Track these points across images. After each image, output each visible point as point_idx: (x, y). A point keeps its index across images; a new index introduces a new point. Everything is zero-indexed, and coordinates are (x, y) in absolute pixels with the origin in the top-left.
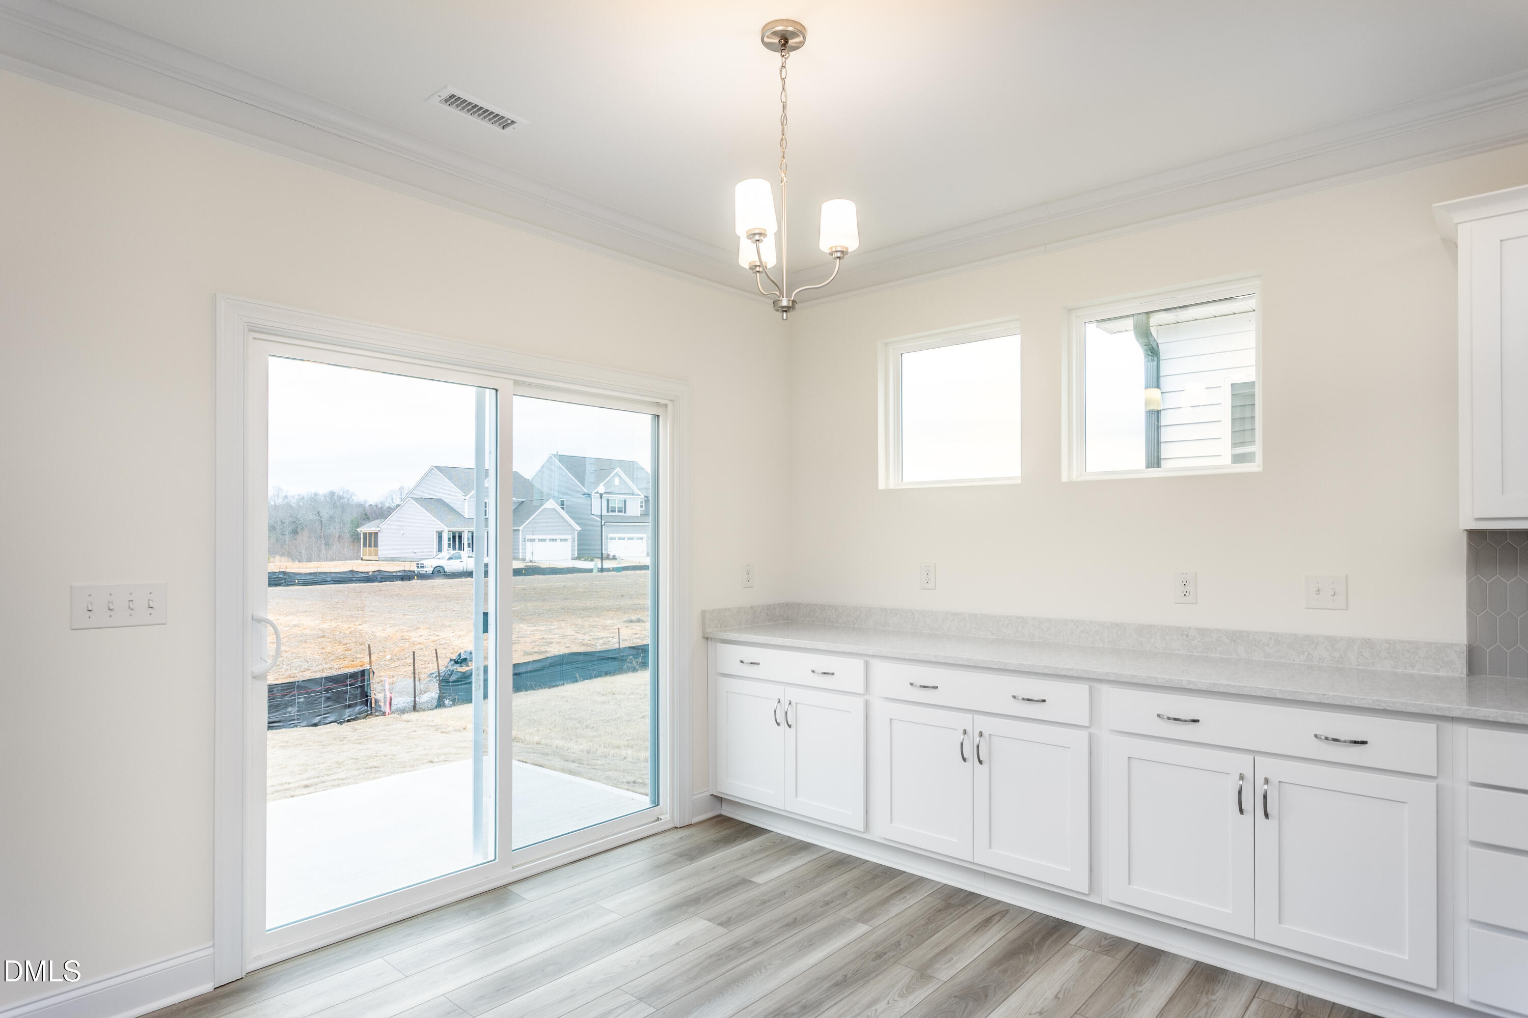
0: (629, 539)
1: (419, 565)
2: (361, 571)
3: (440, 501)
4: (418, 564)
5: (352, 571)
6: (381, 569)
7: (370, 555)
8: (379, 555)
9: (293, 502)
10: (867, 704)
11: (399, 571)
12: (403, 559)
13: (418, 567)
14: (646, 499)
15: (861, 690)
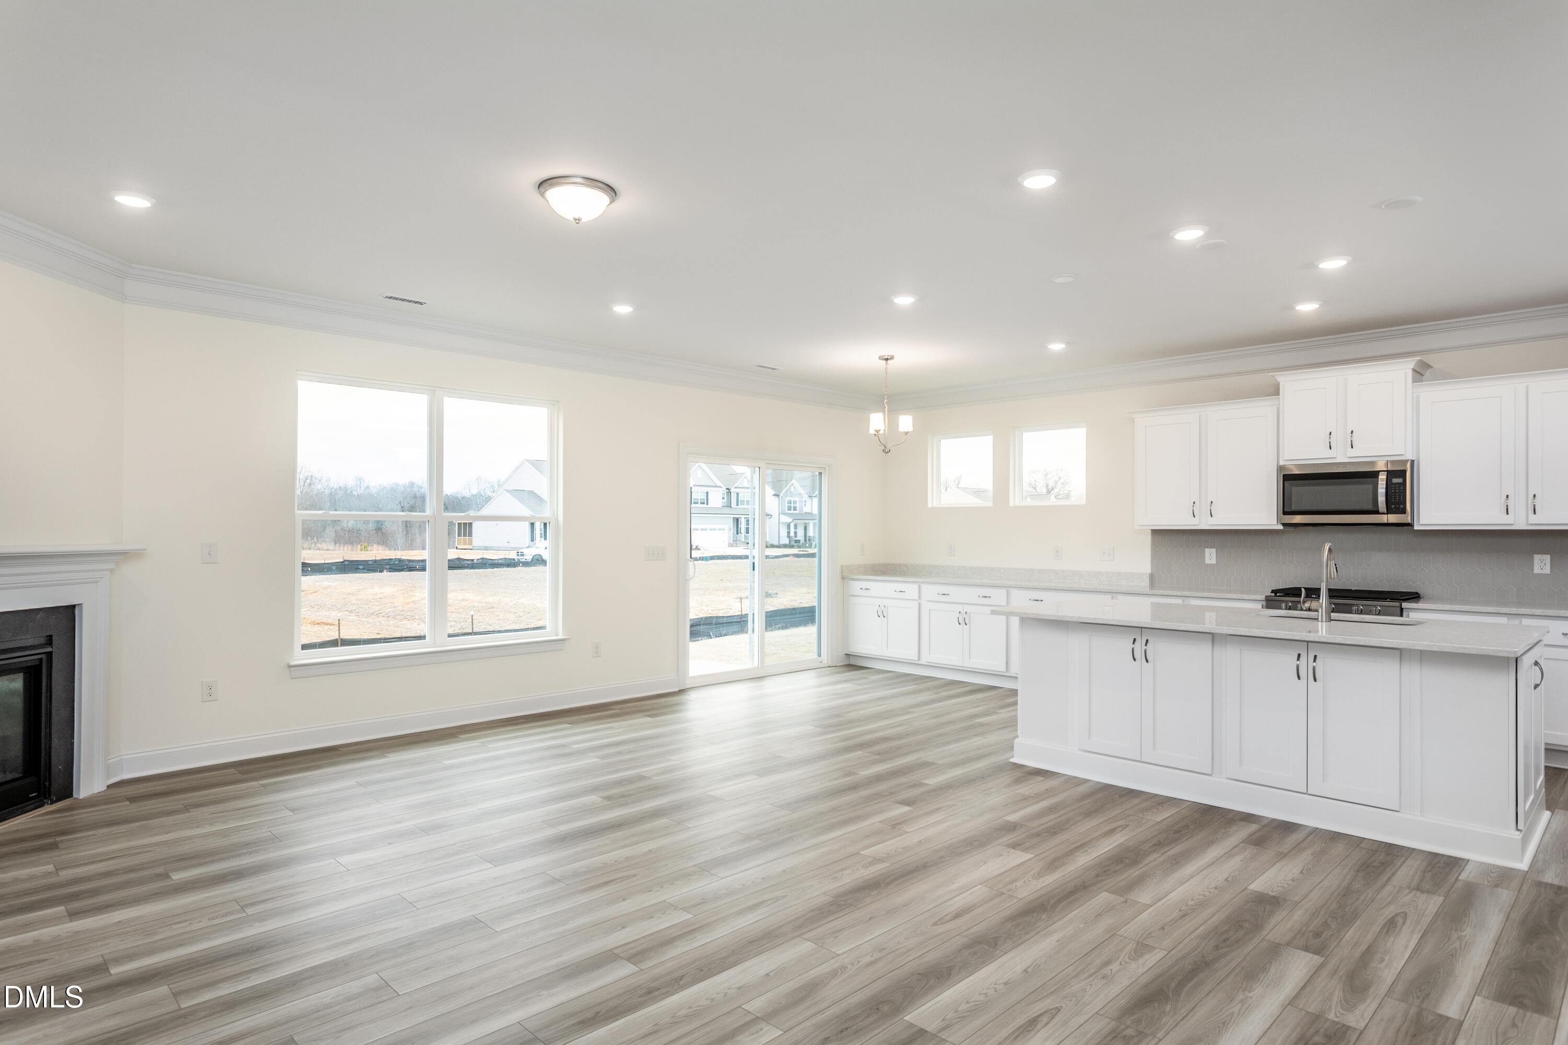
0: (711, 530)
1: (520, 554)
2: (467, 559)
3: (531, 493)
4: (518, 552)
5: (459, 559)
6: (485, 556)
7: (465, 544)
8: (474, 544)
9: (374, 491)
10: (920, 604)
11: (501, 559)
12: (497, 548)
13: (518, 555)
14: (727, 491)
15: (916, 597)
